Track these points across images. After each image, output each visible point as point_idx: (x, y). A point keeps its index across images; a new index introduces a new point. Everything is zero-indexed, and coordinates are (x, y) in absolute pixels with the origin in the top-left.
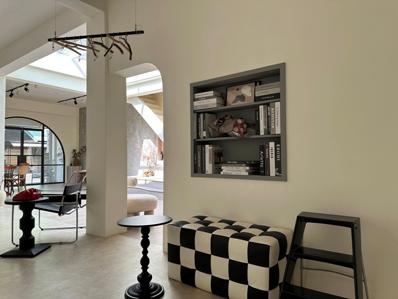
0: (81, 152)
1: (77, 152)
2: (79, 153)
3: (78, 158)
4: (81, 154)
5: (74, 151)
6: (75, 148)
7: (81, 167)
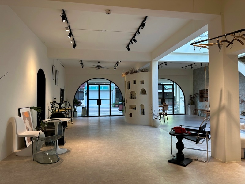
0: (195, 97)
1: (192, 96)
2: (194, 97)
3: (193, 100)
4: (195, 98)
5: (191, 96)
6: (191, 94)
7: (195, 105)
